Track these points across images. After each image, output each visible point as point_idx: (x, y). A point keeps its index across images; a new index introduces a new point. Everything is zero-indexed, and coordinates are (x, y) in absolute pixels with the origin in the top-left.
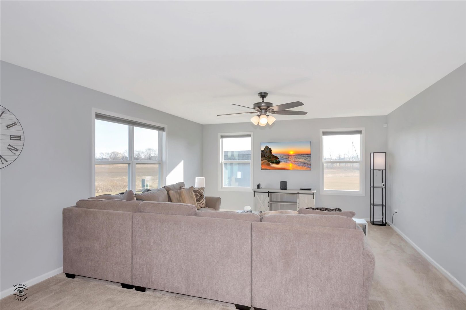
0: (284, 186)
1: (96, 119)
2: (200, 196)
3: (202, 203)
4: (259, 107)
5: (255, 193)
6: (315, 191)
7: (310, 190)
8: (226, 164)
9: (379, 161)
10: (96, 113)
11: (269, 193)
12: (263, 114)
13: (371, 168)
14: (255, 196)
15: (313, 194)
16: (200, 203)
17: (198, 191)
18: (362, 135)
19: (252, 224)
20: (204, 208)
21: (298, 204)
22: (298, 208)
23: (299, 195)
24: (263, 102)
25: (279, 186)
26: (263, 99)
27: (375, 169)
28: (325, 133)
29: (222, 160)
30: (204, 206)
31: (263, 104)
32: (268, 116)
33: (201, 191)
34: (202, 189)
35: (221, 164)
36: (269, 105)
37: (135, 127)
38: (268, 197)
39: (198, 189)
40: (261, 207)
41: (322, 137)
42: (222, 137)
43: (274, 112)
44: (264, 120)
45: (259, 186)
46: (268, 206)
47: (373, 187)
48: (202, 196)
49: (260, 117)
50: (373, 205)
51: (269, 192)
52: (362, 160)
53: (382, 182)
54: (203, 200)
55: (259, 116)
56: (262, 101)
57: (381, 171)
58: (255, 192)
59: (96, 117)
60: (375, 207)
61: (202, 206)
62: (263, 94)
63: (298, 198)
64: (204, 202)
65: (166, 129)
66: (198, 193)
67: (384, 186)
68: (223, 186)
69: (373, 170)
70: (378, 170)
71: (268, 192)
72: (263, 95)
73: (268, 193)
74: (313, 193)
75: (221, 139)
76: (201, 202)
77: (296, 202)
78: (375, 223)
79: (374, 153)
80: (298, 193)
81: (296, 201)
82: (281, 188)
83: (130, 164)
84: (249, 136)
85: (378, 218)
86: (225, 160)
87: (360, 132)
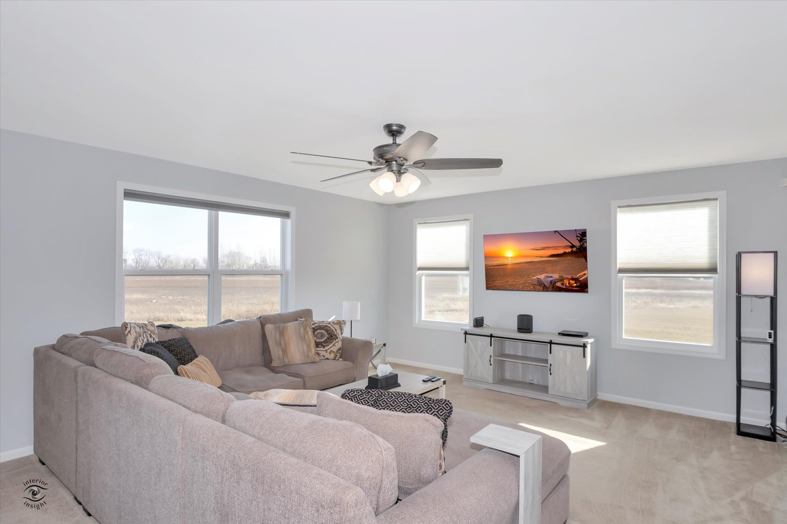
0: (525, 324)
1: (124, 199)
2: (327, 336)
3: (329, 351)
4: (382, 156)
5: (467, 335)
6: (593, 340)
7: (579, 336)
10: (124, 189)
11: (492, 338)
14: (465, 342)
15: (584, 346)
16: (324, 349)
17: (327, 326)
20: (334, 359)
21: (551, 365)
22: (551, 374)
23: (552, 345)
24: (395, 143)
25: (514, 325)
26: (394, 140)
27: (743, 293)
30: (332, 356)
32: (403, 173)
33: (332, 328)
37: (219, 212)
38: (491, 345)
39: (329, 323)
40: (476, 365)
45: (479, 323)
46: (491, 365)
47: (738, 340)
48: (332, 337)
50: (739, 384)
51: (493, 335)
54: (334, 345)
56: (392, 143)
58: (466, 333)
59: (124, 196)
61: (327, 355)
62: (394, 128)
63: (550, 353)
64: (335, 349)
65: (293, 215)
66: (326, 330)
67: (770, 337)
68: (423, 319)
69: (740, 295)
70: (755, 296)
71: (491, 336)
72: (394, 131)
73: (489, 338)
74: (584, 344)
76: (326, 348)
77: (546, 361)
80: (551, 343)
81: (547, 358)
82: (518, 328)
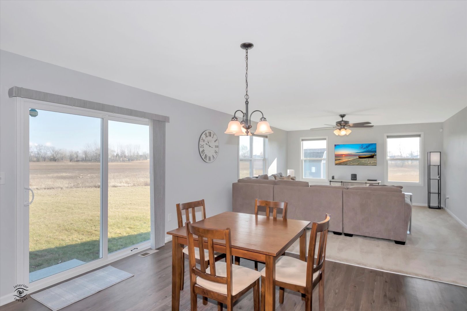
0: (354, 177)
4: (340, 124)
5: (331, 182)
6: (380, 182)
7: (376, 180)
8: (305, 161)
9: (435, 158)
12: (343, 128)
13: (428, 164)
18: (421, 138)
19: (343, 191)
25: (350, 177)
26: (342, 119)
27: (431, 164)
28: (388, 137)
29: (302, 157)
31: (342, 122)
32: (346, 129)
34: (295, 177)
35: (302, 161)
36: (346, 123)
37: (253, 137)
41: (386, 139)
42: (303, 140)
43: (350, 127)
44: (343, 132)
45: (333, 178)
47: (429, 179)
49: (340, 131)
50: (429, 193)
52: (421, 158)
53: (438, 175)
55: (340, 129)
57: (437, 166)
60: (431, 194)
65: (268, 137)
67: (439, 178)
68: (303, 177)
69: (430, 165)
70: (434, 165)
71: (341, 182)
72: (342, 116)
73: (341, 183)
75: (302, 142)
78: (431, 207)
79: (430, 152)
80: (366, 183)
83: (251, 160)
84: (325, 139)
85: (434, 203)
86: (304, 157)
87: (419, 136)
